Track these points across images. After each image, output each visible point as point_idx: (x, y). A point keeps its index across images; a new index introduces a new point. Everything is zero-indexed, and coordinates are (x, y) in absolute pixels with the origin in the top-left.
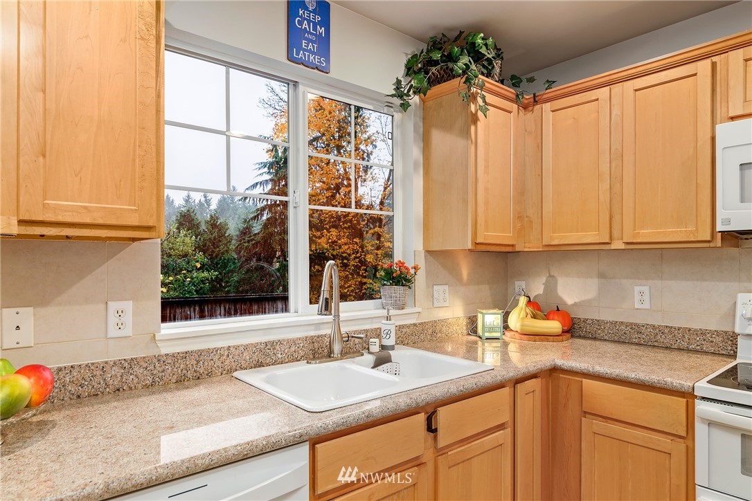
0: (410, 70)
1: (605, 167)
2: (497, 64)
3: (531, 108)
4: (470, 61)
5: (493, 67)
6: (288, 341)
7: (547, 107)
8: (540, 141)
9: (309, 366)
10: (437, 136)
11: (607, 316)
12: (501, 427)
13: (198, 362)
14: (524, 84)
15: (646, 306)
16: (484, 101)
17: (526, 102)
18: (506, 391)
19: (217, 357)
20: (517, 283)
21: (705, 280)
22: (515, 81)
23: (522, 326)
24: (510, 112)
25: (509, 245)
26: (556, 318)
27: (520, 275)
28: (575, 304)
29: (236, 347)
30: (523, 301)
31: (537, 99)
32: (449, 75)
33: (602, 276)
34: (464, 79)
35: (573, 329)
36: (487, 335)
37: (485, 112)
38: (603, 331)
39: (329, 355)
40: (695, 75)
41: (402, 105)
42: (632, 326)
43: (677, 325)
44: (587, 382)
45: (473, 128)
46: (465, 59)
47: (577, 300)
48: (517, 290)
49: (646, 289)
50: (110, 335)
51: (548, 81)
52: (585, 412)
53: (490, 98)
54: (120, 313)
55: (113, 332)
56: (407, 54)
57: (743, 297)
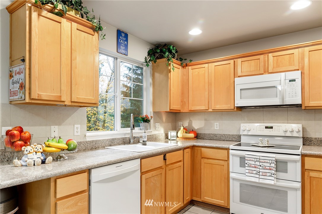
0: (149, 54)
1: (207, 87)
2: (176, 55)
3: (185, 67)
4: (169, 54)
5: (175, 55)
6: (118, 139)
7: (190, 68)
8: (188, 78)
9: (125, 146)
10: (157, 75)
11: (207, 132)
12: (180, 161)
13: (96, 144)
14: (183, 61)
15: (218, 128)
16: (173, 66)
17: (184, 65)
18: (182, 151)
19: (100, 142)
20: (179, 123)
21: (233, 120)
22: (181, 60)
23: (183, 135)
24: (179, 69)
25: (179, 110)
26: (192, 133)
27: (180, 120)
28: (198, 129)
29: (105, 140)
30: (182, 128)
31: (187, 65)
32: (162, 57)
33: (205, 120)
34: (167, 59)
35: (197, 137)
36: (172, 139)
37: (173, 69)
38: (206, 137)
39: (129, 143)
40: (230, 64)
41: (147, 65)
42: (214, 135)
43: (226, 134)
44: (202, 149)
45: (169, 74)
46: (167, 53)
47: (198, 128)
48: (179, 125)
49: (218, 123)
50: (75, 135)
51: (190, 60)
52: (202, 158)
53: (175, 65)
54: (77, 128)
55: (76, 134)
56: (148, 49)
57: (242, 125)
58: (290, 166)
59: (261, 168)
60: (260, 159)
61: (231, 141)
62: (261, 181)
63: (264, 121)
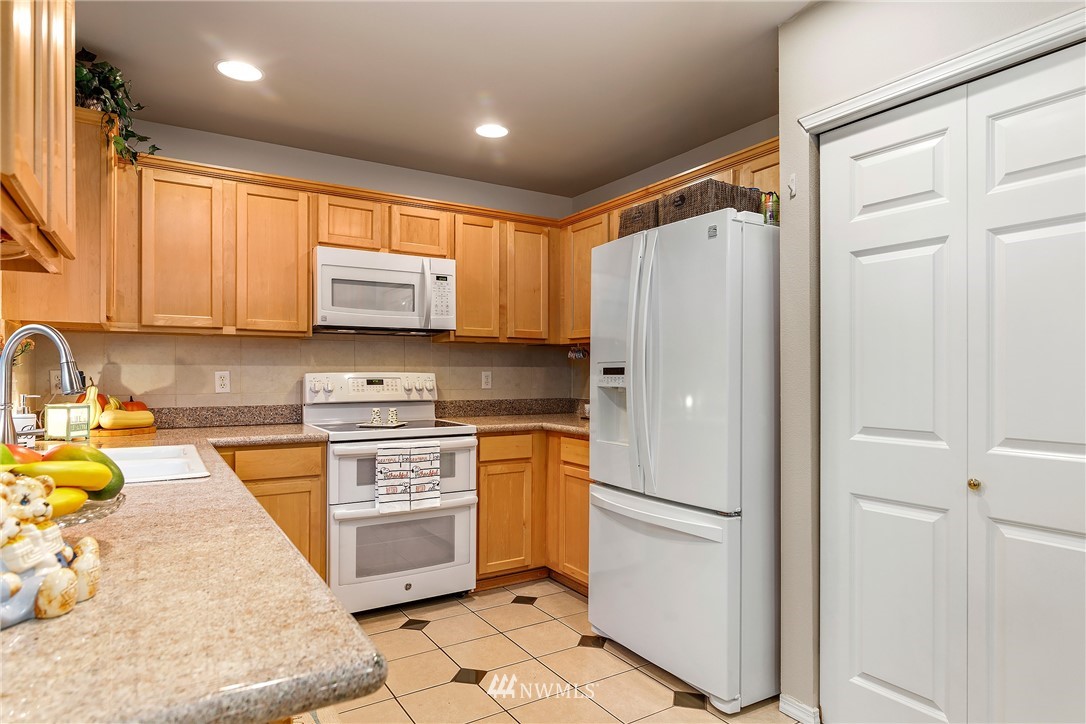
3: (121, 165)
7: (148, 172)
8: (135, 207)
11: (186, 403)
15: (227, 389)
21: (276, 364)
30: (94, 391)
33: (179, 362)
36: (73, 435)
38: (182, 419)
40: (296, 200)
42: (212, 409)
43: (255, 405)
44: (239, 454)
49: (226, 374)
51: (154, 146)
57: (309, 377)
58: (460, 459)
59: (413, 475)
60: (410, 455)
61: (271, 424)
62: (415, 506)
63: (357, 368)
